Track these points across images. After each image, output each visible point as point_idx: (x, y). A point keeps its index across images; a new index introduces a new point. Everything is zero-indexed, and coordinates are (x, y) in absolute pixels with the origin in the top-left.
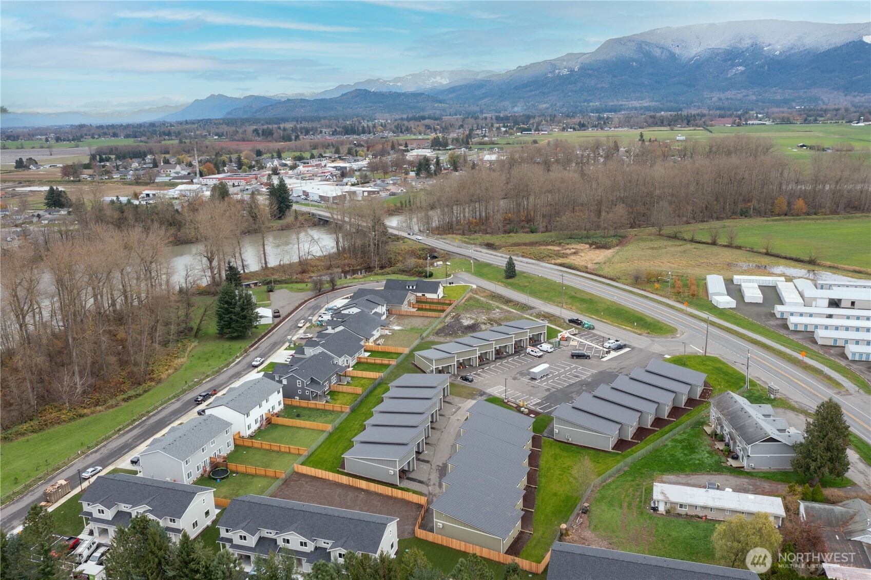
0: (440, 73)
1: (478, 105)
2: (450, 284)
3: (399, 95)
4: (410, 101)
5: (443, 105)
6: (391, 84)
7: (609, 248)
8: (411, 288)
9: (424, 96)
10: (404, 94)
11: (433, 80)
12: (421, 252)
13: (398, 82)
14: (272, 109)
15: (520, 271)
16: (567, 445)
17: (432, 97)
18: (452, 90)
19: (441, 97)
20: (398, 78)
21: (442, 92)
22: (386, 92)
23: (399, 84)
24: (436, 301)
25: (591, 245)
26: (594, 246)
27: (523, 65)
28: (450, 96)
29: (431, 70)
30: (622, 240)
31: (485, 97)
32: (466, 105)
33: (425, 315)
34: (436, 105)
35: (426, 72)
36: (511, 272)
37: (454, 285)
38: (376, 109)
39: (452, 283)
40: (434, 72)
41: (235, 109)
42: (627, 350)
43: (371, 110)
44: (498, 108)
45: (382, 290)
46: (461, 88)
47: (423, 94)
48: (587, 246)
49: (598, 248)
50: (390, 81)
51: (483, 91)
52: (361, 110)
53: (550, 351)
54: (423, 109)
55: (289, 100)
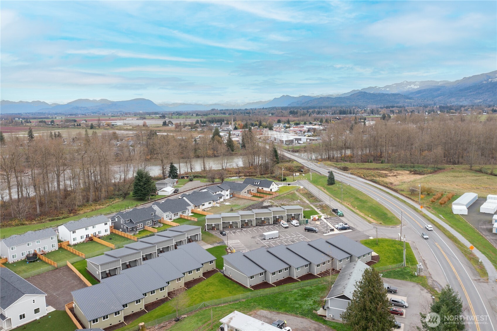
0: (414, 83)
1: (433, 101)
2: (288, 185)
3: (384, 95)
4: (391, 98)
5: (411, 100)
6: (383, 89)
7: (424, 174)
8: (256, 183)
9: (399, 95)
10: (387, 94)
11: (409, 86)
12: (295, 168)
13: (387, 88)
14: (311, 102)
15: (337, 181)
16: (227, 279)
17: (405, 96)
18: (419, 92)
19: (410, 96)
20: (388, 85)
21: (412, 93)
22: (377, 93)
23: (388, 89)
24: (268, 192)
25: (411, 171)
26: (412, 173)
27: (467, 77)
28: (417, 95)
29: (409, 81)
30: (436, 171)
31: (439, 96)
32: (426, 101)
33: (252, 199)
34: (406, 101)
35: (405, 82)
36: (331, 181)
37: (291, 186)
38: (369, 103)
39: (290, 184)
40: (410, 82)
41: (293, 103)
42: (351, 230)
43: (367, 103)
44: (446, 102)
45: (241, 184)
46: (425, 91)
47: (399, 94)
48: (408, 172)
49: (415, 174)
50: (382, 88)
51: (439, 92)
52: (360, 103)
53: (296, 225)
54: (398, 103)
55: (321, 98)
